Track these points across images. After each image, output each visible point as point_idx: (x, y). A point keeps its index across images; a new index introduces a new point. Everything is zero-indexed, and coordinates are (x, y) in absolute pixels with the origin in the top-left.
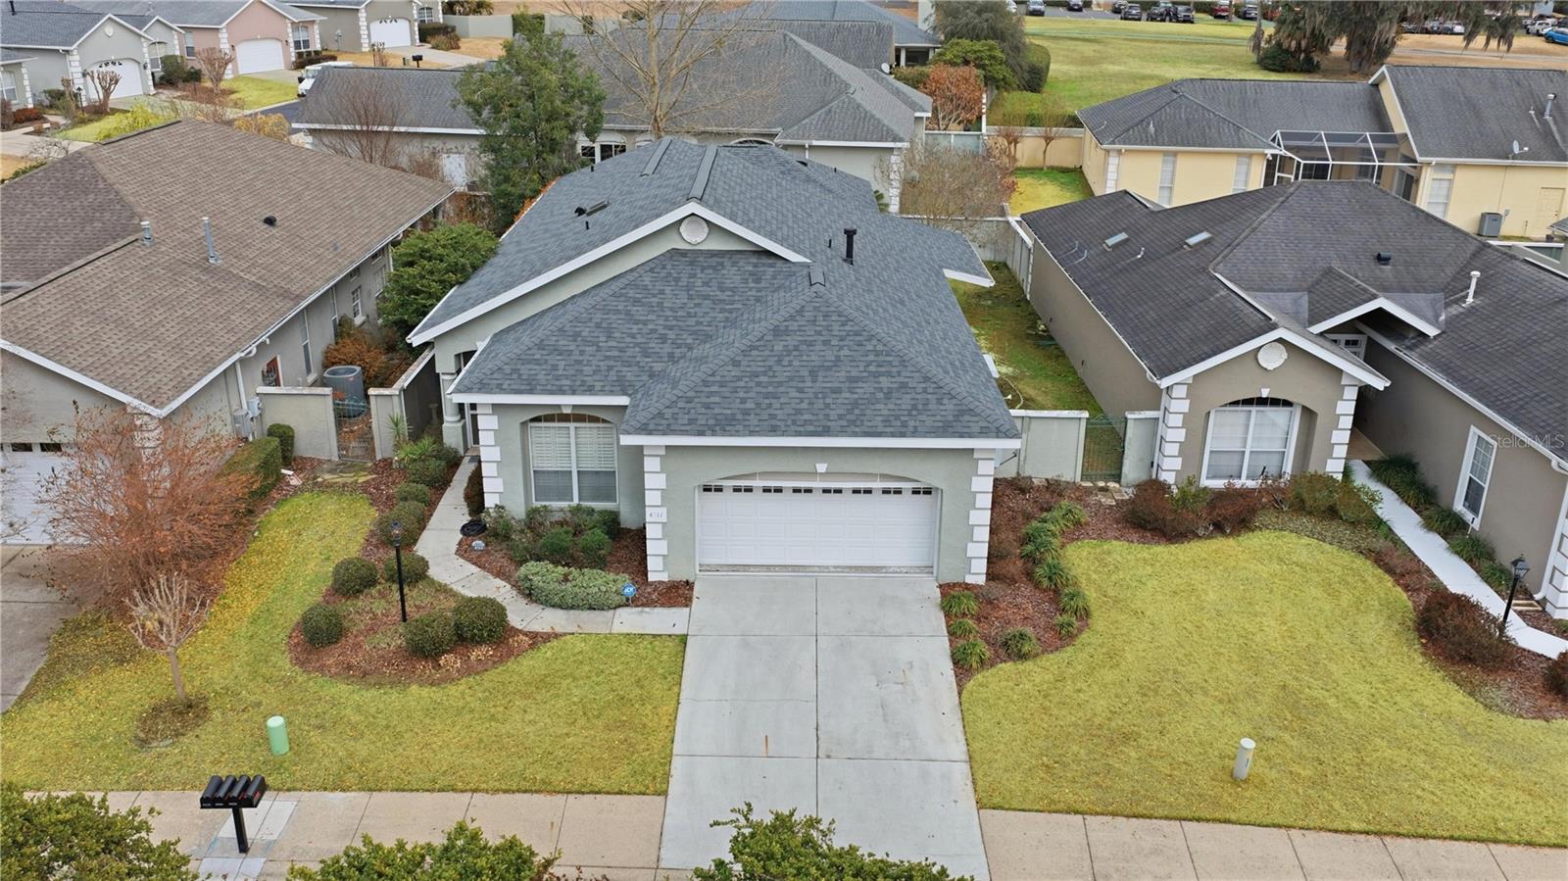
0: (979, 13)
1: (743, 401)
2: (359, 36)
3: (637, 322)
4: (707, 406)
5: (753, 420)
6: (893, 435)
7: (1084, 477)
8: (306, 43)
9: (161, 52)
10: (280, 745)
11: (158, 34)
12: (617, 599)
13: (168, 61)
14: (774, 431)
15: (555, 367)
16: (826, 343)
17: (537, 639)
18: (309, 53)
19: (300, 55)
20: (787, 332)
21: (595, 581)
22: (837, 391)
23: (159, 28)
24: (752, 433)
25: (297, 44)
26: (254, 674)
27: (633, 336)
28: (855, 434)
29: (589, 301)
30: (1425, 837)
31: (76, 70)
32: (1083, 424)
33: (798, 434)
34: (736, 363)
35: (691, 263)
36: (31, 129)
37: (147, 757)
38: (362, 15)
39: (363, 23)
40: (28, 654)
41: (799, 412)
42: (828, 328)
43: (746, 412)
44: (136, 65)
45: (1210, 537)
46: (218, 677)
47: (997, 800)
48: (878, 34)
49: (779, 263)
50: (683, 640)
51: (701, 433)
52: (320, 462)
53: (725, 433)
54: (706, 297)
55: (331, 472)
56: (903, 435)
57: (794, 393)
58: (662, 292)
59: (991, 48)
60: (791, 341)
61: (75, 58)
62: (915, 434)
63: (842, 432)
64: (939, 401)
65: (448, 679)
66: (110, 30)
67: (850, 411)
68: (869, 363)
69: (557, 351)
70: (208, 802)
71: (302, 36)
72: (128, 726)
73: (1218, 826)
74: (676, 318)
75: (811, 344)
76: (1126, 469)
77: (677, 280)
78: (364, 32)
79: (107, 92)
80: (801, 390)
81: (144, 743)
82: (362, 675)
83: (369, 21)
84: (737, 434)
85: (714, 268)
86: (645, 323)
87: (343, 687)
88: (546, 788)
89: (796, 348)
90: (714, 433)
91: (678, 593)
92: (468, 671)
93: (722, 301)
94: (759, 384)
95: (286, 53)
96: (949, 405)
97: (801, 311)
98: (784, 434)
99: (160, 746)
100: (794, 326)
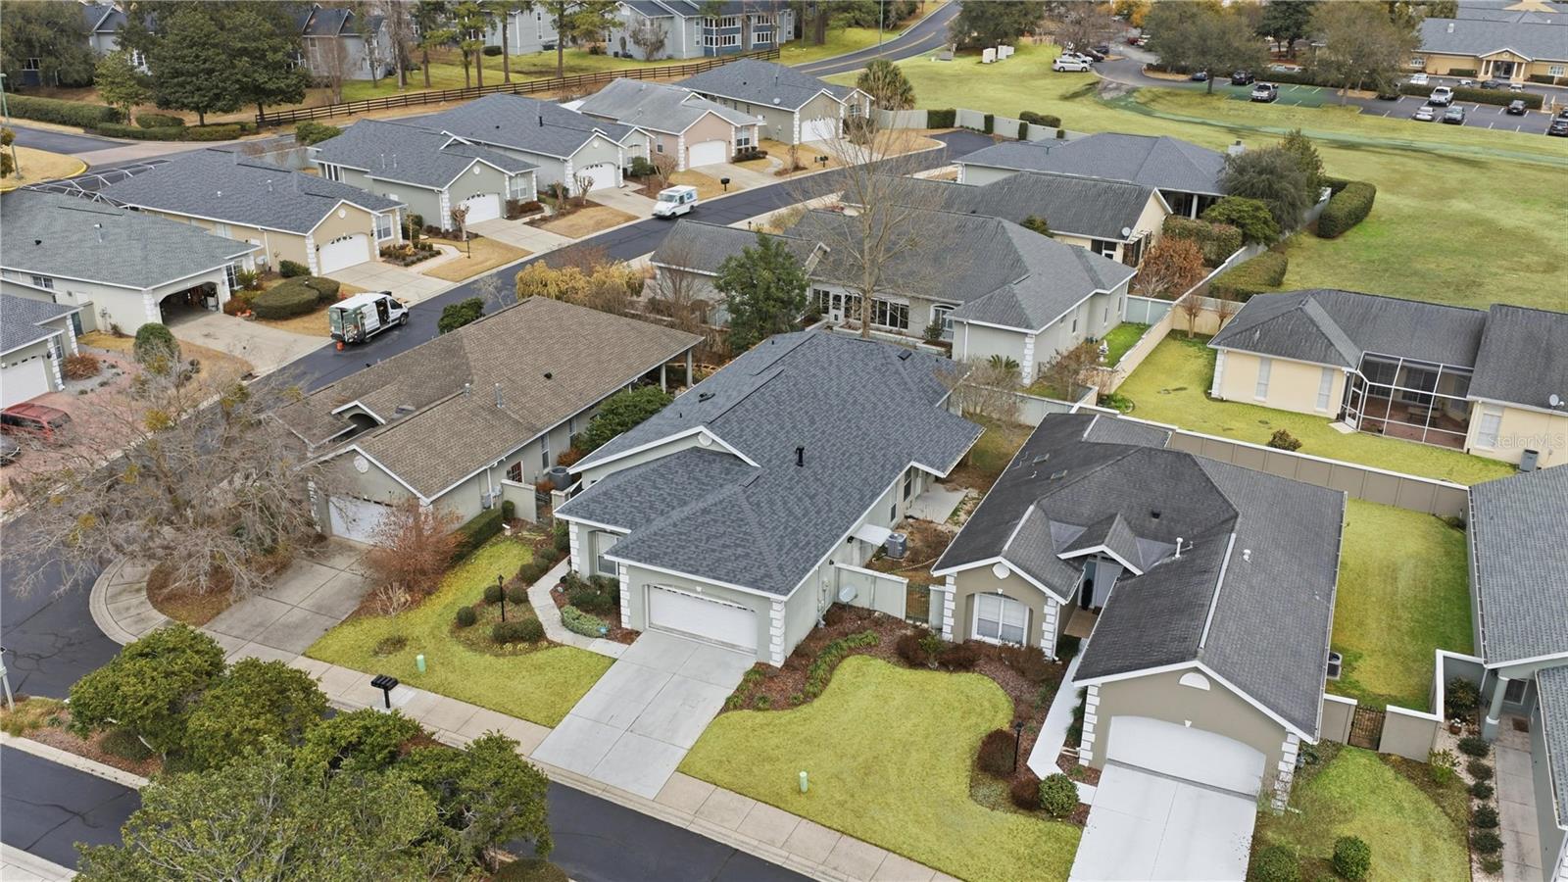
0: (1260, 173)
1: (668, 547)
2: (793, 132)
3: (656, 488)
4: (650, 547)
5: (667, 559)
6: (726, 581)
7: (907, 617)
8: (747, 141)
9: (635, 153)
10: (422, 667)
11: (635, 139)
12: (597, 634)
13: (638, 161)
14: (673, 567)
15: (606, 507)
16: (724, 522)
17: (552, 644)
18: (747, 149)
19: (740, 150)
20: (709, 512)
21: (590, 622)
22: (714, 551)
23: (637, 135)
24: (663, 566)
25: (739, 142)
26: (432, 633)
27: (650, 496)
28: (709, 577)
29: (637, 472)
30: (863, 841)
31: (569, 174)
32: (905, 587)
33: (683, 571)
34: (675, 525)
35: (700, 457)
36: (527, 219)
37: (374, 660)
38: (797, 116)
39: (796, 122)
40: (353, 602)
41: (690, 558)
42: (730, 514)
43: (665, 554)
44: (612, 167)
45: (937, 670)
46: (417, 632)
47: (685, 770)
48: (1137, 198)
49: (744, 465)
50: (615, 660)
51: (640, 561)
52: (527, 523)
53: (651, 563)
54: (697, 480)
55: (529, 530)
56: (731, 582)
57: (693, 548)
58: (677, 472)
59: (1258, 209)
60: (708, 518)
61: (570, 164)
62: (737, 583)
63: (704, 574)
64: (759, 568)
65: (504, 655)
66: (596, 144)
67: (713, 564)
68: (738, 539)
69: (611, 498)
70: (374, 684)
71: (743, 136)
72: (373, 644)
73: (772, 808)
74: (676, 490)
75: (716, 521)
76: (930, 618)
77: (688, 466)
78: (796, 129)
79: (585, 191)
80: (697, 547)
81: (376, 653)
82: (471, 645)
83: (801, 120)
84: (655, 564)
85: (710, 462)
86: (660, 489)
87: (461, 648)
88: (510, 713)
89: (708, 522)
90: (645, 563)
91: (629, 637)
92: (514, 653)
93: (703, 484)
94: (680, 539)
95: (728, 151)
96: (762, 571)
97: (721, 502)
98: (677, 569)
99: (381, 656)
100: (714, 509)
